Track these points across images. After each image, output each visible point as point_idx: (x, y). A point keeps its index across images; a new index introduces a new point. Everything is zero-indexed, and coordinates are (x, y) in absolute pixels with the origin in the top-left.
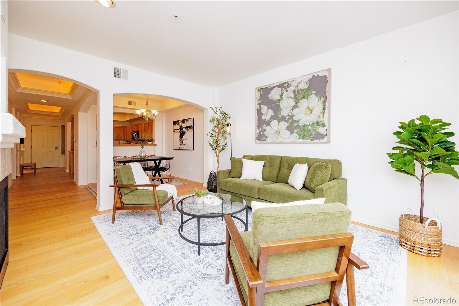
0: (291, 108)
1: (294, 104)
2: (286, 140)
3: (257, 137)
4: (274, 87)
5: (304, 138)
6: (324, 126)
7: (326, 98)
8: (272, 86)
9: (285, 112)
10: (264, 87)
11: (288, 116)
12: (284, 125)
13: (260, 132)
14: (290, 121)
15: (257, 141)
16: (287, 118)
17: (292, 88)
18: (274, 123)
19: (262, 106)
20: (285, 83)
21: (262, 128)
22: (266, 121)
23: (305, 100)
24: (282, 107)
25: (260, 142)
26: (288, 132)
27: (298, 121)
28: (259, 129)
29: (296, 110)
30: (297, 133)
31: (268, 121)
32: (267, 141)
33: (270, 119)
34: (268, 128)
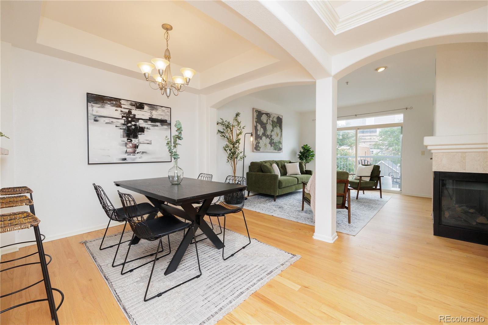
0: (271, 131)
1: (272, 129)
2: (269, 151)
3: (255, 147)
4: (263, 113)
5: (275, 150)
6: (281, 144)
7: (282, 130)
8: (263, 112)
9: (268, 133)
10: (259, 110)
11: (270, 135)
12: (268, 140)
13: (256, 143)
14: (271, 138)
15: (255, 150)
16: (269, 136)
17: (271, 119)
18: (264, 138)
19: (258, 124)
20: (269, 114)
21: (258, 141)
22: (260, 136)
23: (276, 128)
24: (267, 129)
25: (256, 151)
26: (270, 145)
27: (273, 140)
28: (256, 141)
29: (273, 133)
30: (273, 146)
31: (261, 136)
32: (261, 151)
33: (262, 135)
34: (261, 141)
